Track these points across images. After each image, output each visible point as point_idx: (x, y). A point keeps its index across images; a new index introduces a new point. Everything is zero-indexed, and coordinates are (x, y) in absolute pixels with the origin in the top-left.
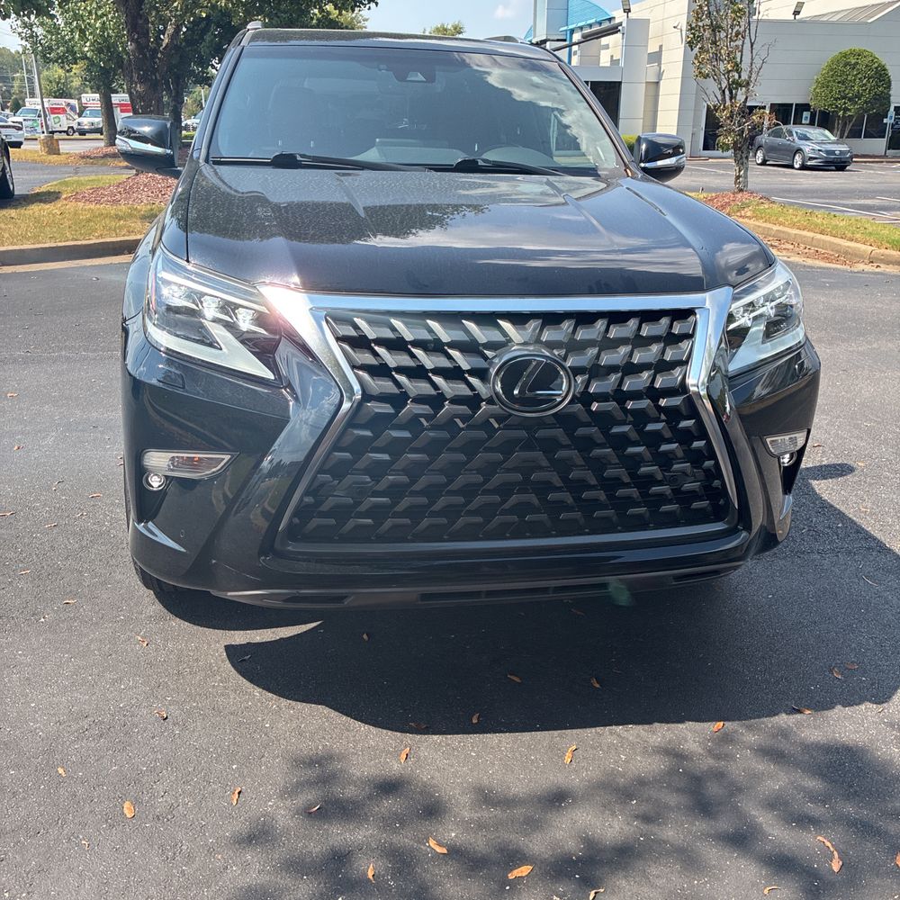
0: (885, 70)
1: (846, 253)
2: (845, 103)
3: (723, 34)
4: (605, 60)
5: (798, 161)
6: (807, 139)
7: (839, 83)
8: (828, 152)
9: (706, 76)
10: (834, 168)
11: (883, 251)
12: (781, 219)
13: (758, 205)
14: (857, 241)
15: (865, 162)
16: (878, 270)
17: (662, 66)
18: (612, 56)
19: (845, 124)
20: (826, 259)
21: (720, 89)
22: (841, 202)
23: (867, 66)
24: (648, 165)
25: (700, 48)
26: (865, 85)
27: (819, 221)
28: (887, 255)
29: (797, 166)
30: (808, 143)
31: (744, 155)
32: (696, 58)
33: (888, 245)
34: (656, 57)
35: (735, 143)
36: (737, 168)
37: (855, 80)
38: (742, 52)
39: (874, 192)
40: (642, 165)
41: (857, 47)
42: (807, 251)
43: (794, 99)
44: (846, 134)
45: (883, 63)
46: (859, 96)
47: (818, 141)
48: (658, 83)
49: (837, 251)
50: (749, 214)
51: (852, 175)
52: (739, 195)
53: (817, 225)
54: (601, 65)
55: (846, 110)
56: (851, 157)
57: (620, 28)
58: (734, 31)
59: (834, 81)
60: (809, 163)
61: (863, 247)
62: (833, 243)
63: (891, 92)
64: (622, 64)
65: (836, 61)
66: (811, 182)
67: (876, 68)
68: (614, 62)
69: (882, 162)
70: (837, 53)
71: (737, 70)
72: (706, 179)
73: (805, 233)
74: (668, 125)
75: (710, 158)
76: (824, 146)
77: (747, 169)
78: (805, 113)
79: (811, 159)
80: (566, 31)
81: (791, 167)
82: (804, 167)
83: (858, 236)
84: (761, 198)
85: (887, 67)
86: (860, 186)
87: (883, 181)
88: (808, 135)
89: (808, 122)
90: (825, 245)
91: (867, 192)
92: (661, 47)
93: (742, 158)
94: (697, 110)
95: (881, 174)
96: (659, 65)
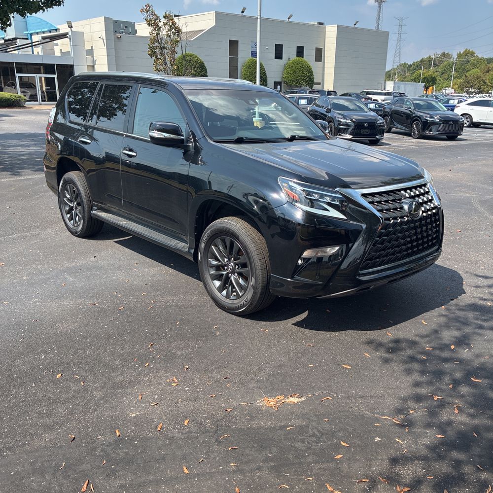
0: (203, 64)
4: (57, 53)
17: (95, 57)
18: (61, 50)
23: (195, 61)
25: (156, 57)
32: (155, 62)
34: (90, 52)
41: (189, 53)
45: (202, 61)
48: (93, 66)
54: (55, 55)
57: (67, 35)
64: (72, 55)
67: (200, 63)
68: (63, 53)
80: (28, 34)
92: (92, 47)
96: (93, 56)
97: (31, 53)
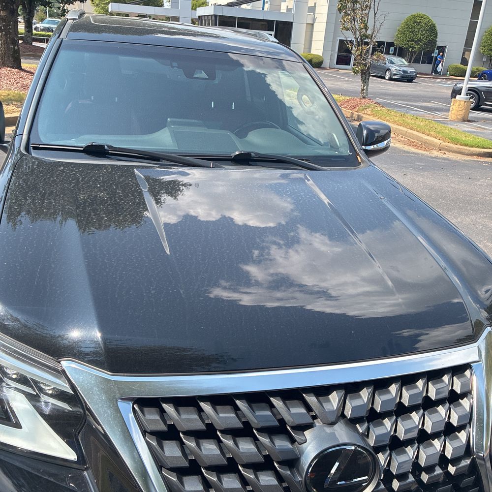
0: (435, 27)
1: (425, 143)
2: (413, 44)
3: (358, 6)
4: (283, 9)
5: (388, 76)
6: (393, 63)
7: (410, 32)
8: (404, 72)
9: (348, 29)
10: (406, 80)
11: (446, 144)
12: (387, 118)
13: (374, 108)
14: (431, 136)
15: (422, 77)
16: (445, 156)
17: (316, 15)
18: (287, 6)
19: (412, 55)
20: (415, 146)
21: (355, 38)
22: (414, 104)
23: (426, 24)
24: (368, 148)
25: (345, 13)
26: (424, 34)
27: (409, 121)
28: (449, 147)
29: (387, 78)
30: (393, 65)
31: (367, 78)
32: (343, 18)
33: (450, 141)
34: (312, 9)
35: (362, 70)
36: (363, 85)
37: (419, 31)
38: (368, 17)
39: (430, 98)
40: (364, 147)
41: (421, 13)
42: (403, 139)
43: (386, 39)
44: (412, 61)
45: (434, 23)
46: (420, 40)
47: (398, 64)
48: (313, 24)
49: (421, 141)
50: (369, 113)
51: (416, 86)
52: (363, 100)
53: (408, 124)
54: (281, 11)
55: (413, 47)
56: (416, 75)
58: (365, 4)
59: (408, 31)
60: (393, 77)
61: (436, 141)
62: (418, 136)
63: (437, 39)
64: (293, 12)
65: (409, 20)
66: (396, 89)
67: (430, 25)
68: (289, 10)
69: (430, 78)
70: (410, 15)
71: (366, 28)
72: (339, 83)
73: (401, 128)
74: (317, 49)
75: (340, 69)
76: (402, 68)
77: (368, 85)
78: (391, 48)
79: (395, 74)
81: (384, 78)
82: (391, 79)
83: (432, 133)
84: (375, 103)
85: (436, 25)
86: (422, 93)
87: (433, 90)
88: (393, 60)
89: (392, 53)
90: (413, 136)
91: (425, 97)
92: (315, 4)
93: (365, 79)
94: (334, 42)
95: (431, 86)
96: (314, 14)
97: (261, 9)
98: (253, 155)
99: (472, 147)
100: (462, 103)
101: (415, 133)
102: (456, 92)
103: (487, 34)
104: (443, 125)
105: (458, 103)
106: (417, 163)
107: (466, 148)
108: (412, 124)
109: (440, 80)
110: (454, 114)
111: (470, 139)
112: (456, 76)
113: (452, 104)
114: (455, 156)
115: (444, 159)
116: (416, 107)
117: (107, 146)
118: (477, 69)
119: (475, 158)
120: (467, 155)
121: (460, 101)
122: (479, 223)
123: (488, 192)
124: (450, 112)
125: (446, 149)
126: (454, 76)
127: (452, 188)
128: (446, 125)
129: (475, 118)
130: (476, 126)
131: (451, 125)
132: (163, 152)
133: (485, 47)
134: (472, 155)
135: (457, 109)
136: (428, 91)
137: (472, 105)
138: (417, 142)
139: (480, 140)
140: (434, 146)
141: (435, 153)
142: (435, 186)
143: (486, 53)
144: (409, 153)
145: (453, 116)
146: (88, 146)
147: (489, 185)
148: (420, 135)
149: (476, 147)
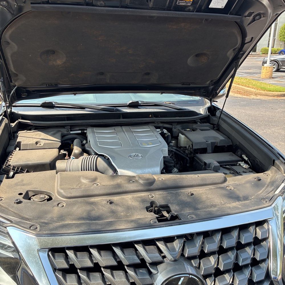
1: (247, 91)
11: (259, 91)
14: (250, 87)
20: (241, 94)
28: (260, 93)
33: (260, 89)
39: (250, 67)
42: (234, 90)
49: (244, 91)
61: (252, 90)
62: (242, 88)
69: (251, 56)
87: (252, 63)
90: (240, 88)
91: (248, 67)
95: (251, 61)
98: (140, 102)
99: (273, 91)
100: (268, 68)
101: (241, 86)
102: (264, 63)
103: (281, 29)
104: (257, 81)
105: (265, 68)
106: (242, 103)
107: (270, 92)
108: (239, 82)
109: (256, 57)
110: (264, 75)
111: (272, 88)
112: (266, 54)
113: (262, 69)
114: (264, 97)
115: (258, 99)
116: (242, 72)
117: (54, 102)
118: (277, 49)
119: (276, 98)
120: (271, 96)
121: (267, 67)
122: (276, 132)
123: (282, 115)
124: (262, 74)
125: (259, 94)
126: (264, 54)
127: (262, 114)
128: (258, 81)
129: (276, 76)
130: (276, 81)
131: (262, 81)
132: (87, 104)
133: (281, 37)
134: (274, 96)
135: (266, 72)
136: (249, 64)
137: (275, 70)
138: (242, 91)
139: (278, 87)
140: (252, 93)
141: (253, 97)
142: (251, 114)
143: (282, 40)
144: (237, 97)
145: (263, 76)
146: (43, 103)
147: (283, 112)
148: (244, 87)
149: (276, 92)
